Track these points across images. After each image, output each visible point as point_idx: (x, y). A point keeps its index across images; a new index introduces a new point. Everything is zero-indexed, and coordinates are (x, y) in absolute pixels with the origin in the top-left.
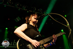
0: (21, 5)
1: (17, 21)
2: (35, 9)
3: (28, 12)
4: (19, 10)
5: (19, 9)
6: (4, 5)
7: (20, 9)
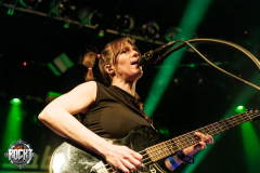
0: (73, 8)
1: (57, 73)
2: (132, 25)
3: (101, 34)
4: (66, 26)
5: (64, 23)
6: (7, 9)
7: (71, 25)
